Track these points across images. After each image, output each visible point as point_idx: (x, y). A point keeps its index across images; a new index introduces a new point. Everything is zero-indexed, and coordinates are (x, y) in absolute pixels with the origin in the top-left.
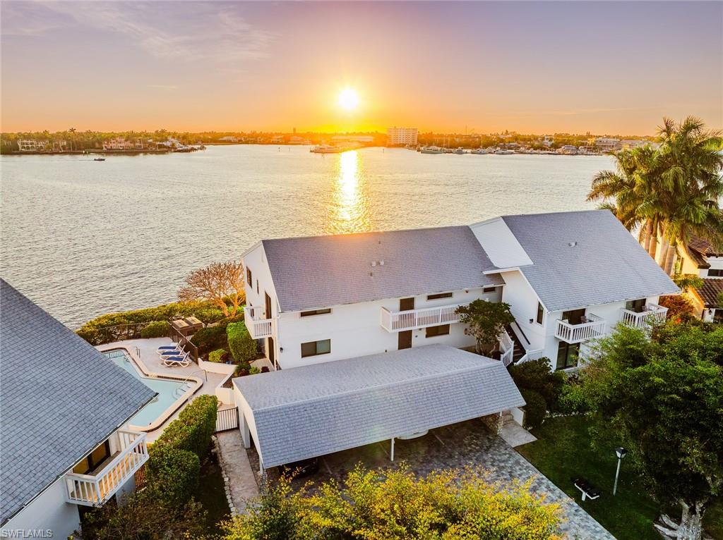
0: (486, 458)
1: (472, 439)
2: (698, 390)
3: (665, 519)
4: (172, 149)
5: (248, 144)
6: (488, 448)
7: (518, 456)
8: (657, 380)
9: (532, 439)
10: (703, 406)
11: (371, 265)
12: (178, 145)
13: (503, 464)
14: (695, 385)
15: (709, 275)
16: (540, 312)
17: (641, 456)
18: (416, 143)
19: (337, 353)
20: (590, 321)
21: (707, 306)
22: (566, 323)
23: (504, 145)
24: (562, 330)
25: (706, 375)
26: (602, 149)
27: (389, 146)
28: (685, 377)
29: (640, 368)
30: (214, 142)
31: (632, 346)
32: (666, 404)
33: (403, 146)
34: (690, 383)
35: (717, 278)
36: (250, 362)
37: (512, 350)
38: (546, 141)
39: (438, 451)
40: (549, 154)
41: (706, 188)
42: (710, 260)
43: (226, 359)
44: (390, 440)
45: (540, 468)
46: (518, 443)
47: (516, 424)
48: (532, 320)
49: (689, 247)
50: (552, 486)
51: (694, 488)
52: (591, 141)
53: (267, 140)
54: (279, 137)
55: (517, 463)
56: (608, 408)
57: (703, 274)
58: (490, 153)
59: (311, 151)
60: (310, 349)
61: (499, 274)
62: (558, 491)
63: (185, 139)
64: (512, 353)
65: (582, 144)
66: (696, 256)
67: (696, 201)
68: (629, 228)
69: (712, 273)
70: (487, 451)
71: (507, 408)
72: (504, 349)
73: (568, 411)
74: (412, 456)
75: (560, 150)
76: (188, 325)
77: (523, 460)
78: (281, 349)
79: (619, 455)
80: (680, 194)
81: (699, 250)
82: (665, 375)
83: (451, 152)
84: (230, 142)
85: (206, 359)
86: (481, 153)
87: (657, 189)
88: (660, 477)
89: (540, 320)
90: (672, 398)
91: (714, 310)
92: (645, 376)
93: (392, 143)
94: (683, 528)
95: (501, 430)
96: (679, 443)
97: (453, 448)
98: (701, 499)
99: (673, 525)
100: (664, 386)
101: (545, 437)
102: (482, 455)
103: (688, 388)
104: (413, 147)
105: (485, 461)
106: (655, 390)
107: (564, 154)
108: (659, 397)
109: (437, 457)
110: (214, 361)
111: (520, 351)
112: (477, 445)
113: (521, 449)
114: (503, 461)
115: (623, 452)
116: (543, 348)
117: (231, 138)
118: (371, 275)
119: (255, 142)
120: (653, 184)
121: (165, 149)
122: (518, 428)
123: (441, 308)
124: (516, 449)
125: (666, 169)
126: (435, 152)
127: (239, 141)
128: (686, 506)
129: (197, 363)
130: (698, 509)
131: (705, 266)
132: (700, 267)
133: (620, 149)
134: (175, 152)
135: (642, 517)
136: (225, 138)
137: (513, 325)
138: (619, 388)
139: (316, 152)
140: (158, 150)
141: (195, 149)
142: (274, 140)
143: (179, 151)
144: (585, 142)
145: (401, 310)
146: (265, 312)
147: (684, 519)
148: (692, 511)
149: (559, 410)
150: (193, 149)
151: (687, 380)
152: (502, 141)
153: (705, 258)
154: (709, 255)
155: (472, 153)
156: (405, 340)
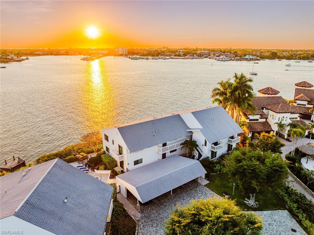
0: (197, 190)
1: (192, 185)
2: (255, 168)
3: (246, 199)
4: (12, 60)
5: (48, 55)
6: (197, 186)
7: (206, 188)
8: (246, 167)
9: (208, 182)
10: (256, 172)
11: (153, 132)
12: (15, 58)
13: (202, 191)
14: (254, 167)
15: (249, 121)
16: (206, 143)
17: (241, 185)
18: (127, 54)
19: (144, 163)
20: (220, 144)
21: (250, 132)
22: (213, 145)
23: (164, 54)
24: (212, 147)
25: (256, 164)
26: (203, 56)
27: (115, 55)
28: (251, 165)
29: (241, 164)
30: (31, 55)
31: (238, 158)
32: (248, 173)
33: (122, 55)
34: (253, 167)
35: (252, 122)
36: (114, 168)
37: (198, 155)
38: (181, 52)
39: (183, 190)
40: (183, 59)
41: (248, 96)
42: (250, 117)
43: (106, 169)
44: (171, 191)
45: (212, 190)
46: (205, 184)
47: (203, 178)
48: (203, 145)
49: (244, 113)
50: (217, 195)
51: (253, 191)
52: (198, 52)
53: (58, 53)
54: (63, 51)
55: (206, 190)
56: (234, 174)
57: (248, 121)
58: (160, 59)
59: (81, 60)
60: (136, 163)
61: (192, 131)
62: (219, 196)
63: (19, 54)
64: (198, 156)
65: (195, 54)
66: (245, 115)
67: (246, 101)
68: (225, 109)
69: (250, 120)
70: (197, 187)
71: (200, 176)
72: (195, 155)
73: (217, 172)
74: (176, 192)
75: (187, 57)
76: (82, 157)
77: (207, 189)
78: (128, 164)
79: (234, 184)
80: (241, 98)
81: (246, 113)
82: (247, 165)
83: (144, 59)
84: (39, 55)
85: (98, 169)
86: (156, 59)
87: (234, 97)
88: (246, 189)
89: (206, 145)
90: (249, 171)
91: (251, 133)
92: (242, 166)
93: (117, 54)
94: (251, 200)
95: (199, 181)
96: (251, 181)
97: (187, 188)
98: (255, 193)
99: (248, 200)
100: (247, 168)
101: (212, 181)
102: (196, 189)
103: (252, 168)
104: (126, 55)
105: (197, 191)
106: (245, 169)
107: (189, 59)
108: (246, 171)
109: (184, 191)
110: (101, 170)
111: (200, 155)
112: (193, 186)
113: (206, 186)
114: (202, 190)
115: (235, 183)
116: (207, 153)
117: (40, 53)
118: (154, 136)
119: (52, 54)
120: (233, 95)
121: (8, 60)
122: (204, 179)
123: (175, 144)
124: (205, 186)
125: (236, 91)
126: (136, 59)
127: (44, 54)
128: (252, 195)
129: (94, 171)
130: (254, 195)
131: (248, 118)
132: (247, 119)
133: (210, 56)
134: (14, 61)
135: (241, 200)
136: (37, 53)
137: (198, 148)
138: (236, 169)
139: (84, 60)
140: (5, 60)
141: (24, 60)
142: (61, 53)
143: (16, 61)
144: (196, 52)
145: (163, 147)
146: (118, 151)
147: (251, 198)
148: (253, 196)
149: (214, 172)
150: (23, 60)
151: (252, 166)
152: (163, 52)
153: (248, 116)
154: (249, 115)
155: (152, 59)
156: (164, 156)
